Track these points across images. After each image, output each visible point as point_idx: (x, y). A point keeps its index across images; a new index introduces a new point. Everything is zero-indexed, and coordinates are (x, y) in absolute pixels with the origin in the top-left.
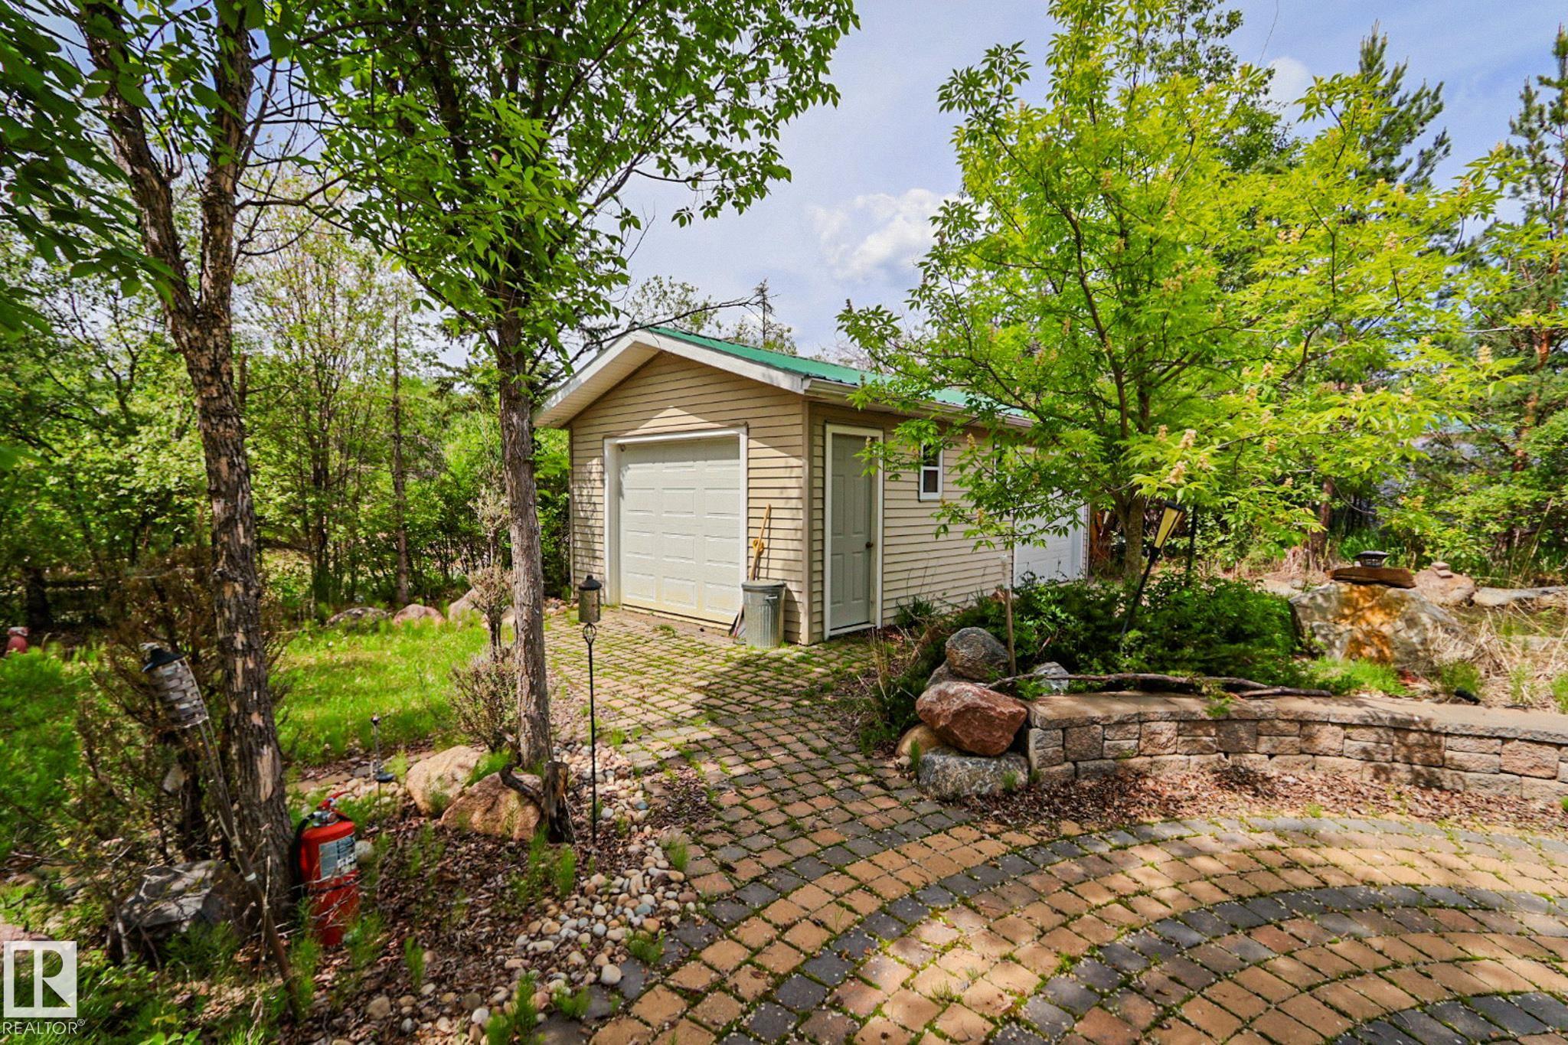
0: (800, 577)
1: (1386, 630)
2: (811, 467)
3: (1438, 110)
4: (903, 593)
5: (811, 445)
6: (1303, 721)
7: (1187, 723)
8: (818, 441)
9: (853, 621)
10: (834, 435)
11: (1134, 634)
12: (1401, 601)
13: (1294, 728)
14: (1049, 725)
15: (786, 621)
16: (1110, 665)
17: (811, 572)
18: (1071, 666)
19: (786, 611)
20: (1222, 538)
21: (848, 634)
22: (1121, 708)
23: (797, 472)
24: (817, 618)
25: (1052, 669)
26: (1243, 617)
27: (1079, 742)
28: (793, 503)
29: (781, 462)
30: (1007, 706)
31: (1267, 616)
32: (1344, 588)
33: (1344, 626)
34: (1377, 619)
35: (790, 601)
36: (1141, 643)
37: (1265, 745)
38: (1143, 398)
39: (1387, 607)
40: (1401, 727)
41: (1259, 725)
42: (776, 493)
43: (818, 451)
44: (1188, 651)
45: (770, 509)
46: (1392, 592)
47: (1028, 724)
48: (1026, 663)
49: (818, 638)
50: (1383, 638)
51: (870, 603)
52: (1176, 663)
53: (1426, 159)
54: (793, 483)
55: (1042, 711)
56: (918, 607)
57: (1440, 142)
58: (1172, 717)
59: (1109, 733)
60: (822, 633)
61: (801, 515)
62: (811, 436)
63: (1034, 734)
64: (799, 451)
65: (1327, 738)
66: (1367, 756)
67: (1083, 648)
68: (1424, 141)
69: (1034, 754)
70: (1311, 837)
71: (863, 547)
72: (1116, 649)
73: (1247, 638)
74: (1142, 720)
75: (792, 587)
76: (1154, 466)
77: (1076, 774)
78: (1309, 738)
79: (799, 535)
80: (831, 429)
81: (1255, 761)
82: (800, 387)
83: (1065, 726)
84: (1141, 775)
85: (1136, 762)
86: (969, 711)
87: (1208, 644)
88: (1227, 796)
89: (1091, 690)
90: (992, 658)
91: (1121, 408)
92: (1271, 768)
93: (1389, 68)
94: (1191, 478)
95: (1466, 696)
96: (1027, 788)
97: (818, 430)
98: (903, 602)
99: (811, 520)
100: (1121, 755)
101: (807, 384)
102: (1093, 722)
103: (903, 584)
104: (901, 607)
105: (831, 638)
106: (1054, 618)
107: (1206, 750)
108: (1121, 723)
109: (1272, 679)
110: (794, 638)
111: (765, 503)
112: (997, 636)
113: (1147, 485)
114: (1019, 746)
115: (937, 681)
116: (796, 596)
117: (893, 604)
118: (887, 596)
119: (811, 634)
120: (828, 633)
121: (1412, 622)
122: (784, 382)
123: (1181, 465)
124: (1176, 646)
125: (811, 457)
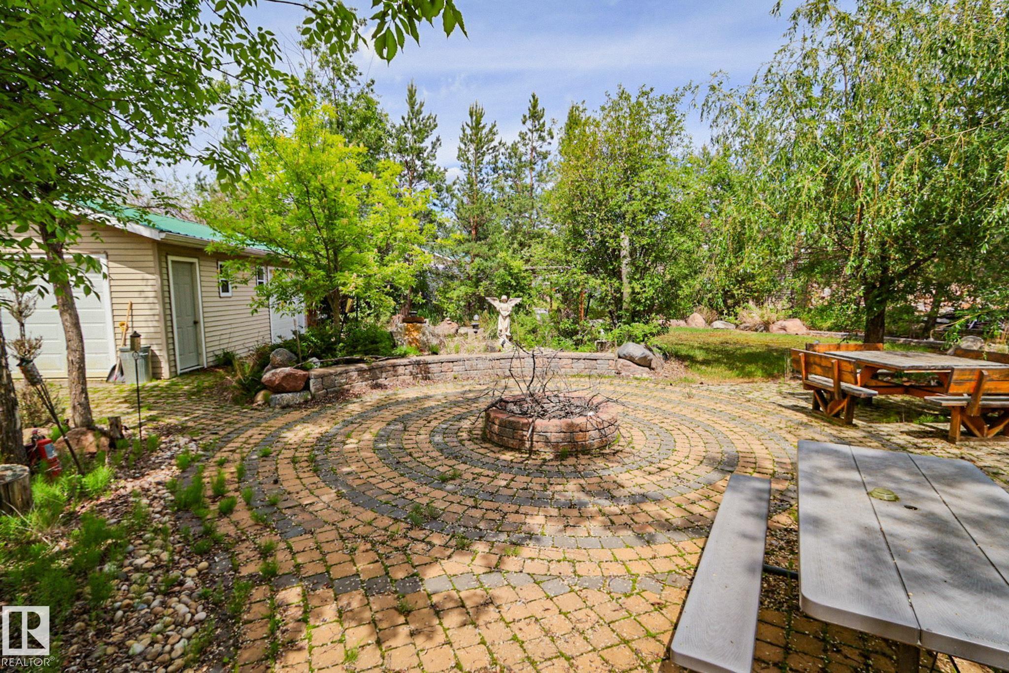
0: (159, 341)
1: (418, 337)
2: (162, 280)
3: (436, 126)
4: (218, 348)
5: (161, 267)
6: (394, 366)
7: (361, 371)
8: (164, 265)
9: (192, 365)
10: (173, 262)
11: (341, 344)
12: (421, 328)
13: (391, 369)
14: (317, 377)
15: (153, 368)
16: (334, 356)
17: (167, 338)
18: (319, 358)
19: (153, 362)
20: (369, 312)
21: (191, 371)
22: (339, 369)
23: (151, 283)
24: (173, 364)
25: (315, 359)
26: (375, 337)
27: (327, 382)
28: (151, 300)
29: (139, 276)
30: (301, 372)
31: (382, 335)
32: (406, 324)
33: (407, 337)
34: (415, 334)
35: (154, 356)
36: (344, 347)
37: (384, 375)
38: (336, 254)
39: (418, 329)
40: (418, 363)
41: (382, 369)
42: (136, 294)
43: (164, 271)
44: (359, 348)
45: (132, 304)
46: (419, 325)
47: (309, 379)
48: (305, 359)
49: (174, 374)
50: (417, 340)
51: (199, 354)
52: (355, 353)
53: (434, 145)
54: (149, 288)
55: (313, 373)
56: (226, 354)
57: (438, 140)
58: (357, 370)
59: (337, 378)
60: (176, 372)
61: (157, 306)
62: (160, 262)
63: (312, 382)
64: (152, 270)
65: (401, 370)
66: (411, 374)
67: (323, 352)
68: (432, 138)
69: (312, 389)
70: (395, 394)
71: (191, 323)
72: (335, 350)
73: (377, 343)
74: (347, 372)
75: (154, 348)
76: (344, 284)
77: (327, 393)
78: (396, 371)
79: (157, 318)
80: (171, 258)
81: (381, 381)
82: (158, 237)
83: (322, 377)
84: (348, 390)
85: (346, 387)
86: (288, 376)
87: (365, 345)
88: (374, 391)
89: (328, 366)
90: (290, 359)
91: (328, 258)
92: (386, 382)
93: (418, 101)
94: (356, 288)
95: (435, 353)
96: (312, 400)
97: (164, 259)
98: (217, 353)
99: (164, 309)
100: (341, 385)
101: (163, 235)
102: (331, 374)
103: (217, 343)
104: (216, 356)
105: (181, 374)
106: (312, 342)
107: (367, 379)
108: (340, 374)
109: (385, 355)
110: (158, 376)
111: (128, 301)
112: (291, 351)
113: (344, 290)
114: (307, 387)
115: (268, 370)
116: (157, 353)
117: (211, 354)
118: (209, 350)
119: (171, 372)
120: (179, 372)
121: (424, 334)
122: (146, 232)
123: (353, 284)
124: (355, 347)
125: (161, 274)
